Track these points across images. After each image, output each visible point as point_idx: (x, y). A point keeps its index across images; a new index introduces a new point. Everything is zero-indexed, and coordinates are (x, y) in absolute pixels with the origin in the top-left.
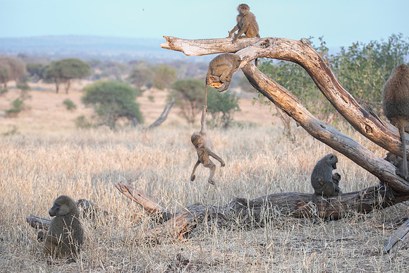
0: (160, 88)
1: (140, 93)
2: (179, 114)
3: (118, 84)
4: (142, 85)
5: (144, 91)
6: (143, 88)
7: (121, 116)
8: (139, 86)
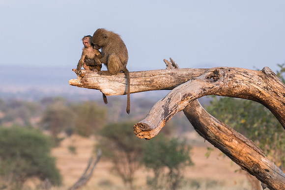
0: (85, 134)
1: (57, 142)
2: (111, 170)
3: (26, 131)
4: (59, 132)
5: (62, 139)
6: (62, 135)
7: (30, 175)
8: (55, 133)
